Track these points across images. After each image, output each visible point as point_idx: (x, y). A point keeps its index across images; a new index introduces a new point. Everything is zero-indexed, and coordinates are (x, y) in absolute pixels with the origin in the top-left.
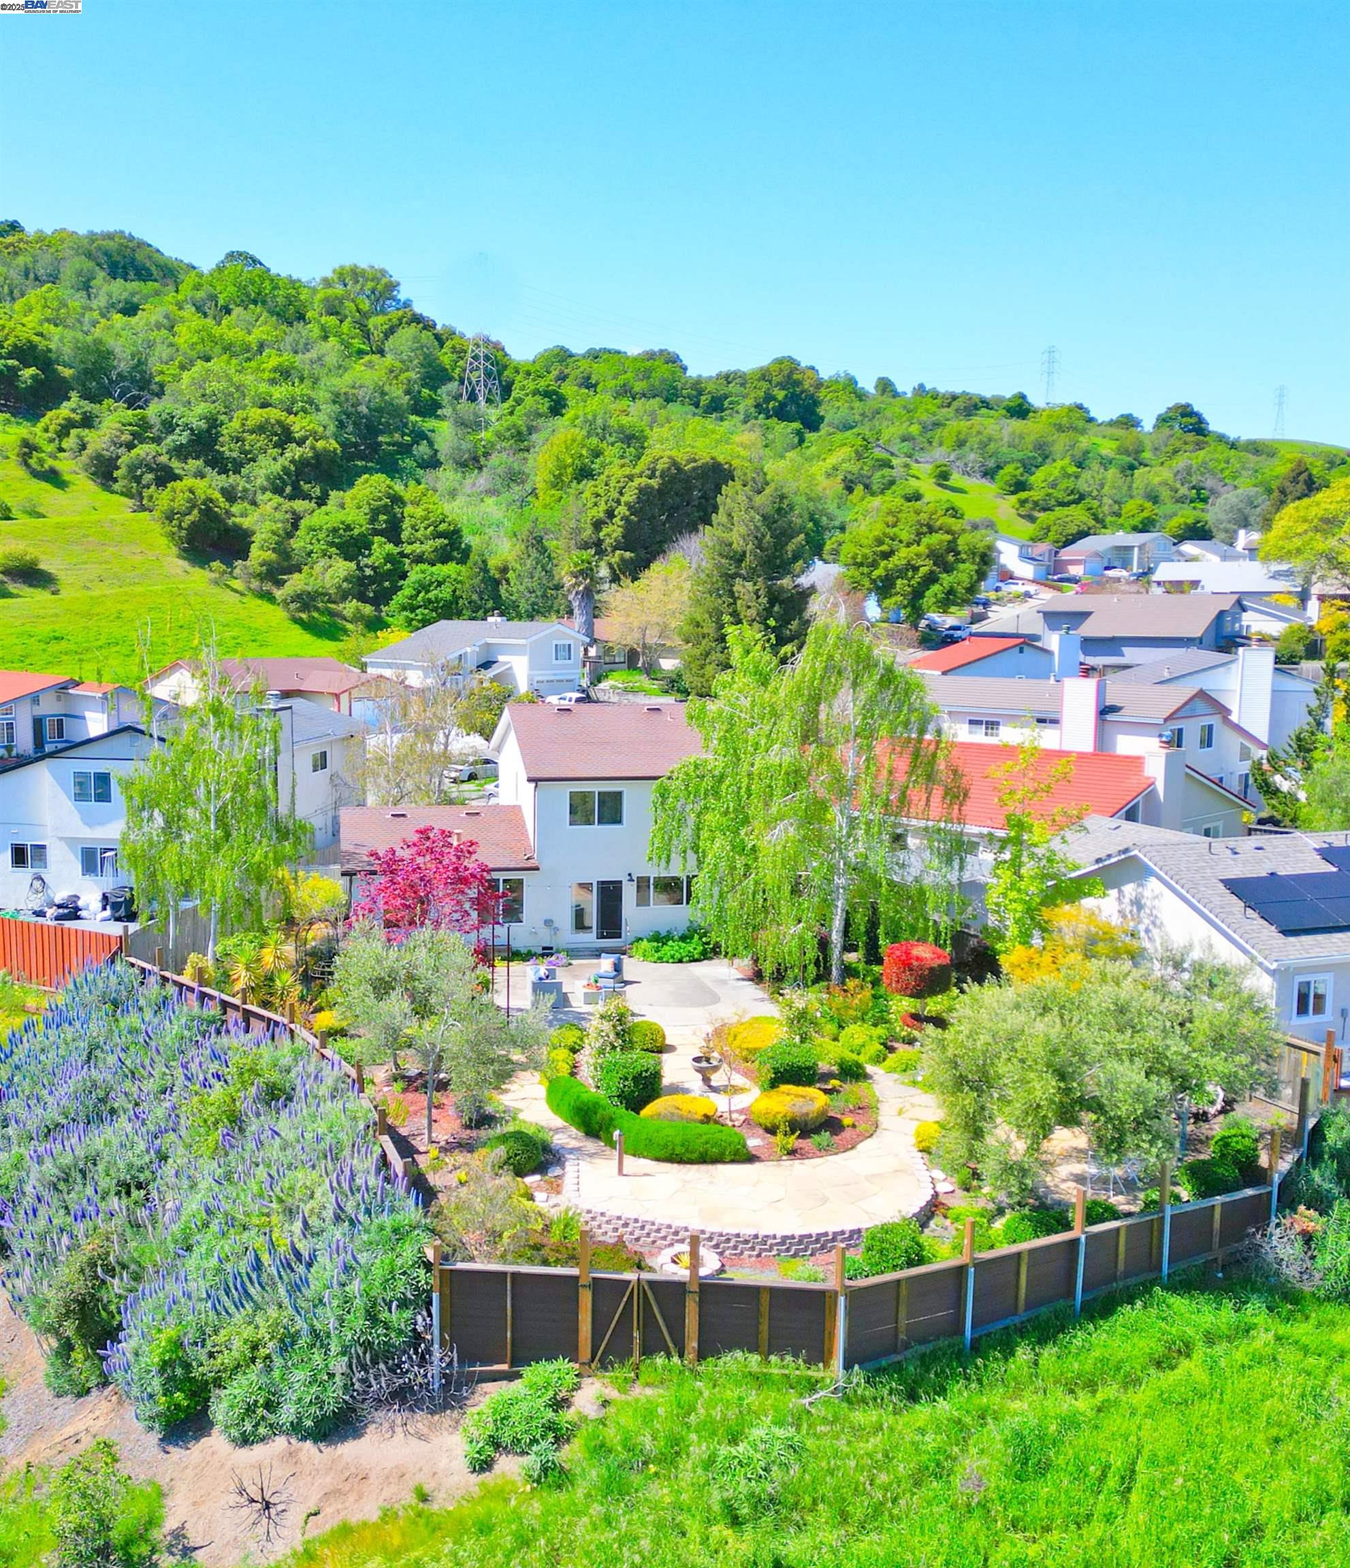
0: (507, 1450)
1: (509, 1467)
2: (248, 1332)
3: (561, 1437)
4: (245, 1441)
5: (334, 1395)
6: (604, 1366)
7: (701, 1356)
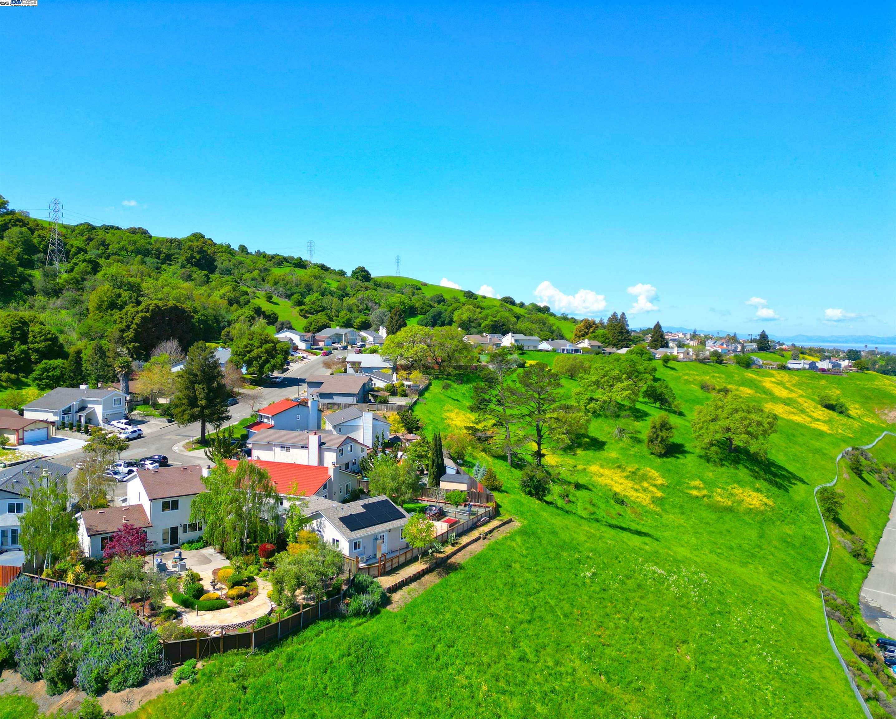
0: (183, 679)
1: (184, 682)
2: (118, 667)
3: (196, 674)
4: (118, 691)
5: (141, 676)
6: (202, 658)
7: (224, 652)
